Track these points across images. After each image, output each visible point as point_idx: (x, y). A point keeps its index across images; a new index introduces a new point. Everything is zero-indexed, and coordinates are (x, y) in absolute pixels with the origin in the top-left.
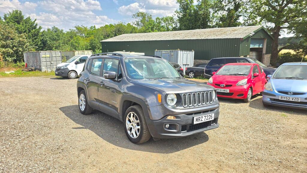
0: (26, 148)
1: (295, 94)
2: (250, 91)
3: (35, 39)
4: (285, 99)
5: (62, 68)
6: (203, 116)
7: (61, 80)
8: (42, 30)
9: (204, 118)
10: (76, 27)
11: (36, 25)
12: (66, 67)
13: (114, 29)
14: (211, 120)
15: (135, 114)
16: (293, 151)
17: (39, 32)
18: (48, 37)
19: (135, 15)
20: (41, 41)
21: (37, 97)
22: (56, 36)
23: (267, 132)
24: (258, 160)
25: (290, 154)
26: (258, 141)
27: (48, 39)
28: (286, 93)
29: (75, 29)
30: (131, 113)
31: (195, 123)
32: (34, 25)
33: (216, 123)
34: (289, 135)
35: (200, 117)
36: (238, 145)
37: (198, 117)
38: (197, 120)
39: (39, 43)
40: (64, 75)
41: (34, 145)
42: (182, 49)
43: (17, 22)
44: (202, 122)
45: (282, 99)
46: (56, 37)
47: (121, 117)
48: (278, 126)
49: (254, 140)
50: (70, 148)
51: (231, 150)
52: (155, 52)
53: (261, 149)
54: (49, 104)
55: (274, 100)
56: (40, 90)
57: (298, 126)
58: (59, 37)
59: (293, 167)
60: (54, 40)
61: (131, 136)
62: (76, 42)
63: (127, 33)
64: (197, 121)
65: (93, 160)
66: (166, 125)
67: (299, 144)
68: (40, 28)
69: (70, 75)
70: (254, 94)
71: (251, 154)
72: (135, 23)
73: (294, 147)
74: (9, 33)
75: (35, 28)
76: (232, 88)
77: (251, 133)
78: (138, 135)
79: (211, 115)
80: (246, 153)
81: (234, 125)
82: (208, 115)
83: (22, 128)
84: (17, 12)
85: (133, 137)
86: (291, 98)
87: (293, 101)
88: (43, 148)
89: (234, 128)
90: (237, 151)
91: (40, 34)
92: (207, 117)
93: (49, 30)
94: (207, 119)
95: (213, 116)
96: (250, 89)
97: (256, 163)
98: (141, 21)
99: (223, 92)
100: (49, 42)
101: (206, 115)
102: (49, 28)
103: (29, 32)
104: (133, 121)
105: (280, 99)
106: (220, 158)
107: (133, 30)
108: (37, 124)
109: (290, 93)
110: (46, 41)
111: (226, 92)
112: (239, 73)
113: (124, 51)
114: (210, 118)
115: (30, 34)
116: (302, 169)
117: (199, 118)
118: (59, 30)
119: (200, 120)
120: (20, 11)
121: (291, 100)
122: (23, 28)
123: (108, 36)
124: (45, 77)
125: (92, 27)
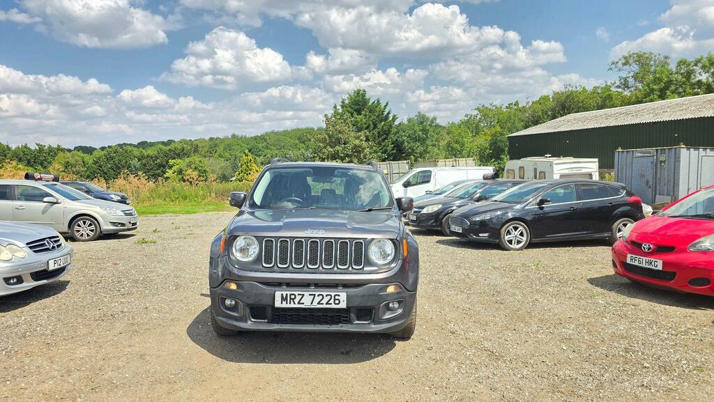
3: (384, 140)
6: (307, 294)
8: (397, 123)
9: (309, 299)
10: (478, 109)
11: (389, 113)
13: (551, 104)
14: (334, 306)
17: (391, 126)
18: (405, 136)
20: (393, 143)
22: (422, 131)
27: (405, 138)
29: (476, 112)
31: (279, 305)
32: (385, 113)
37: (289, 293)
38: (284, 299)
39: (389, 148)
43: (356, 110)
44: (302, 306)
46: (420, 133)
52: (616, 154)
58: (426, 134)
60: (416, 139)
62: (457, 142)
63: (586, 109)
64: (284, 303)
68: (394, 118)
72: (618, 84)
74: (340, 132)
75: (387, 117)
76: (671, 257)
84: (358, 92)
91: (394, 130)
92: (318, 299)
93: (409, 120)
94: (319, 303)
95: (343, 298)
98: (635, 77)
99: (647, 266)
100: (406, 144)
101: (318, 294)
102: (411, 117)
103: (374, 129)
107: (605, 100)
110: (403, 143)
111: (654, 268)
113: (548, 155)
114: (332, 301)
115: (375, 132)
117: (291, 295)
118: (428, 119)
119: (296, 301)
120: (364, 91)
122: (364, 121)
125: (511, 104)
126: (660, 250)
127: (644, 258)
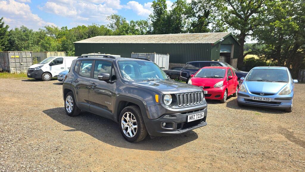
0: (22, 150)
1: (266, 94)
2: (226, 92)
3: (2, 38)
4: (258, 100)
5: (35, 70)
6: (195, 115)
7: (34, 82)
8: (9, 30)
9: (196, 117)
10: (46, 27)
11: (3, 24)
12: (40, 69)
13: (87, 30)
14: (201, 118)
15: (132, 114)
16: (272, 145)
17: (5, 31)
18: (16, 37)
19: (109, 17)
20: (8, 41)
21: (15, 100)
22: (25, 35)
23: (247, 128)
24: (244, 153)
25: (269, 147)
26: (240, 136)
27: (16, 39)
28: (258, 94)
29: (45, 29)
30: (127, 113)
31: (189, 121)
33: (205, 121)
34: (265, 131)
35: (193, 115)
36: (224, 141)
37: (191, 115)
38: (190, 118)
39: (6, 43)
40: (38, 77)
41: (29, 147)
44: (194, 120)
45: (255, 100)
46: (25, 37)
47: (116, 117)
48: (255, 123)
49: (237, 136)
50: (68, 149)
51: (219, 146)
52: (132, 55)
53: (244, 143)
54: (30, 107)
55: (248, 100)
56: (15, 93)
57: (271, 123)
58: (28, 38)
59: (274, 157)
60: (23, 40)
61: (127, 135)
62: (47, 43)
63: (101, 35)
66: (163, 123)
67: (275, 138)
68: (7, 27)
69: (45, 76)
70: (229, 95)
71: (237, 148)
72: (109, 25)
73: (272, 141)
77: (233, 130)
78: (135, 134)
79: (201, 113)
80: (232, 147)
81: (217, 123)
82: (199, 114)
83: (10, 130)
85: (129, 137)
86: (263, 98)
87: (265, 101)
88: (41, 149)
89: (218, 126)
90: (224, 146)
91: (7, 33)
92: (198, 116)
93: (16, 29)
94: (198, 118)
95: (203, 114)
96: (226, 90)
97: (243, 155)
98: (115, 24)
100: (16, 41)
101: (198, 114)
102: (17, 27)
104: (129, 121)
105: (253, 99)
106: (212, 152)
107: (107, 33)
108: (25, 126)
109: (262, 94)
110: (14, 41)
112: (216, 76)
113: (99, 53)
116: (281, 159)
118: (28, 30)
119: (193, 118)
121: (263, 100)
123: (82, 38)
124: (15, 79)
125: (64, 27)
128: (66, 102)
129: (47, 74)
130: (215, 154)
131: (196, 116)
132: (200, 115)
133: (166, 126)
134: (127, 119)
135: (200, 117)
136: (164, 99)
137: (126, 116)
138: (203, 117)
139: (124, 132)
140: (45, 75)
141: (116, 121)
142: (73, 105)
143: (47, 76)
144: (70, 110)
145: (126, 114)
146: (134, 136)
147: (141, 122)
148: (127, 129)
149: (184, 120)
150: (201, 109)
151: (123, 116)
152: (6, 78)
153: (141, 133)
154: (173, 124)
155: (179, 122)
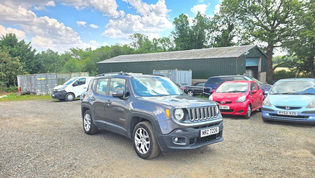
0: (38, 167)
1: (292, 108)
2: (249, 107)
3: (29, 62)
4: (283, 114)
5: (60, 90)
6: (209, 129)
7: (58, 103)
8: (36, 53)
10: (71, 49)
11: (31, 48)
12: (64, 90)
15: (144, 130)
16: (294, 161)
17: (33, 55)
18: (42, 60)
19: (132, 36)
20: (35, 64)
21: (38, 120)
23: (269, 144)
24: (262, 169)
25: (291, 164)
26: (261, 152)
27: (42, 62)
28: (284, 108)
29: (70, 51)
31: (202, 136)
32: (29, 48)
33: (221, 136)
34: (289, 146)
35: (206, 130)
36: (242, 158)
38: (203, 133)
39: (33, 66)
40: (61, 98)
41: (45, 164)
42: (180, 69)
43: (10, 45)
44: (208, 135)
45: (280, 114)
46: (51, 59)
47: (129, 134)
48: (279, 138)
49: (257, 152)
50: (82, 165)
51: (237, 162)
52: (153, 72)
53: (265, 160)
54: (51, 126)
55: (273, 115)
56: (39, 114)
57: (297, 138)
58: (54, 60)
59: (295, 174)
60: (49, 62)
61: (141, 152)
62: (72, 64)
63: (123, 54)
65: (106, 175)
66: (175, 138)
67: (299, 154)
68: (35, 51)
69: (68, 97)
70: (253, 110)
71: (255, 164)
72: (132, 44)
73: (295, 157)
74: (2, 56)
75: (29, 50)
76: (232, 105)
77: (254, 146)
78: (148, 150)
79: (216, 128)
80: (250, 164)
81: (237, 139)
82: (214, 128)
83: (30, 149)
84: (10, 35)
85: (143, 153)
86: (289, 112)
87: (291, 115)
88: (56, 166)
89: (238, 142)
90: (242, 162)
91: (34, 57)
92: (212, 131)
93: (43, 52)
94: (212, 133)
95: (218, 129)
96: (249, 105)
97: (260, 172)
98: (138, 43)
99: (224, 109)
100: (43, 64)
101: (212, 129)
102: (44, 50)
103: (23, 55)
104: (142, 137)
105: (278, 114)
106: (227, 168)
108: (44, 145)
109: (288, 108)
110: (41, 64)
111: (226, 109)
112: (238, 90)
113: (122, 72)
115: (24, 57)
116: (303, 175)
118: (54, 52)
119: (207, 133)
120: (14, 35)
121: (289, 114)
122: (16, 51)
123: (105, 57)
124: (40, 101)
125: (88, 48)
126: (227, 103)
127: (223, 106)
128: (85, 120)
129: (70, 95)
130: (230, 170)
131: (210, 131)
132: (214, 130)
133: (178, 142)
134: (140, 135)
135: (215, 132)
136: (175, 114)
137: (139, 132)
138: (218, 132)
139: (138, 148)
140: (69, 95)
141: (130, 137)
142: (90, 123)
143: (70, 97)
144: (88, 128)
145: (139, 130)
146: (147, 152)
147: (153, 137)
148: (140, 145)
149: (197, 135)
150: (216, 124)
151: (136, 132)
152: (32, 100)
153: (154, 149)
154: (185, 140)
155: (191, 137)
